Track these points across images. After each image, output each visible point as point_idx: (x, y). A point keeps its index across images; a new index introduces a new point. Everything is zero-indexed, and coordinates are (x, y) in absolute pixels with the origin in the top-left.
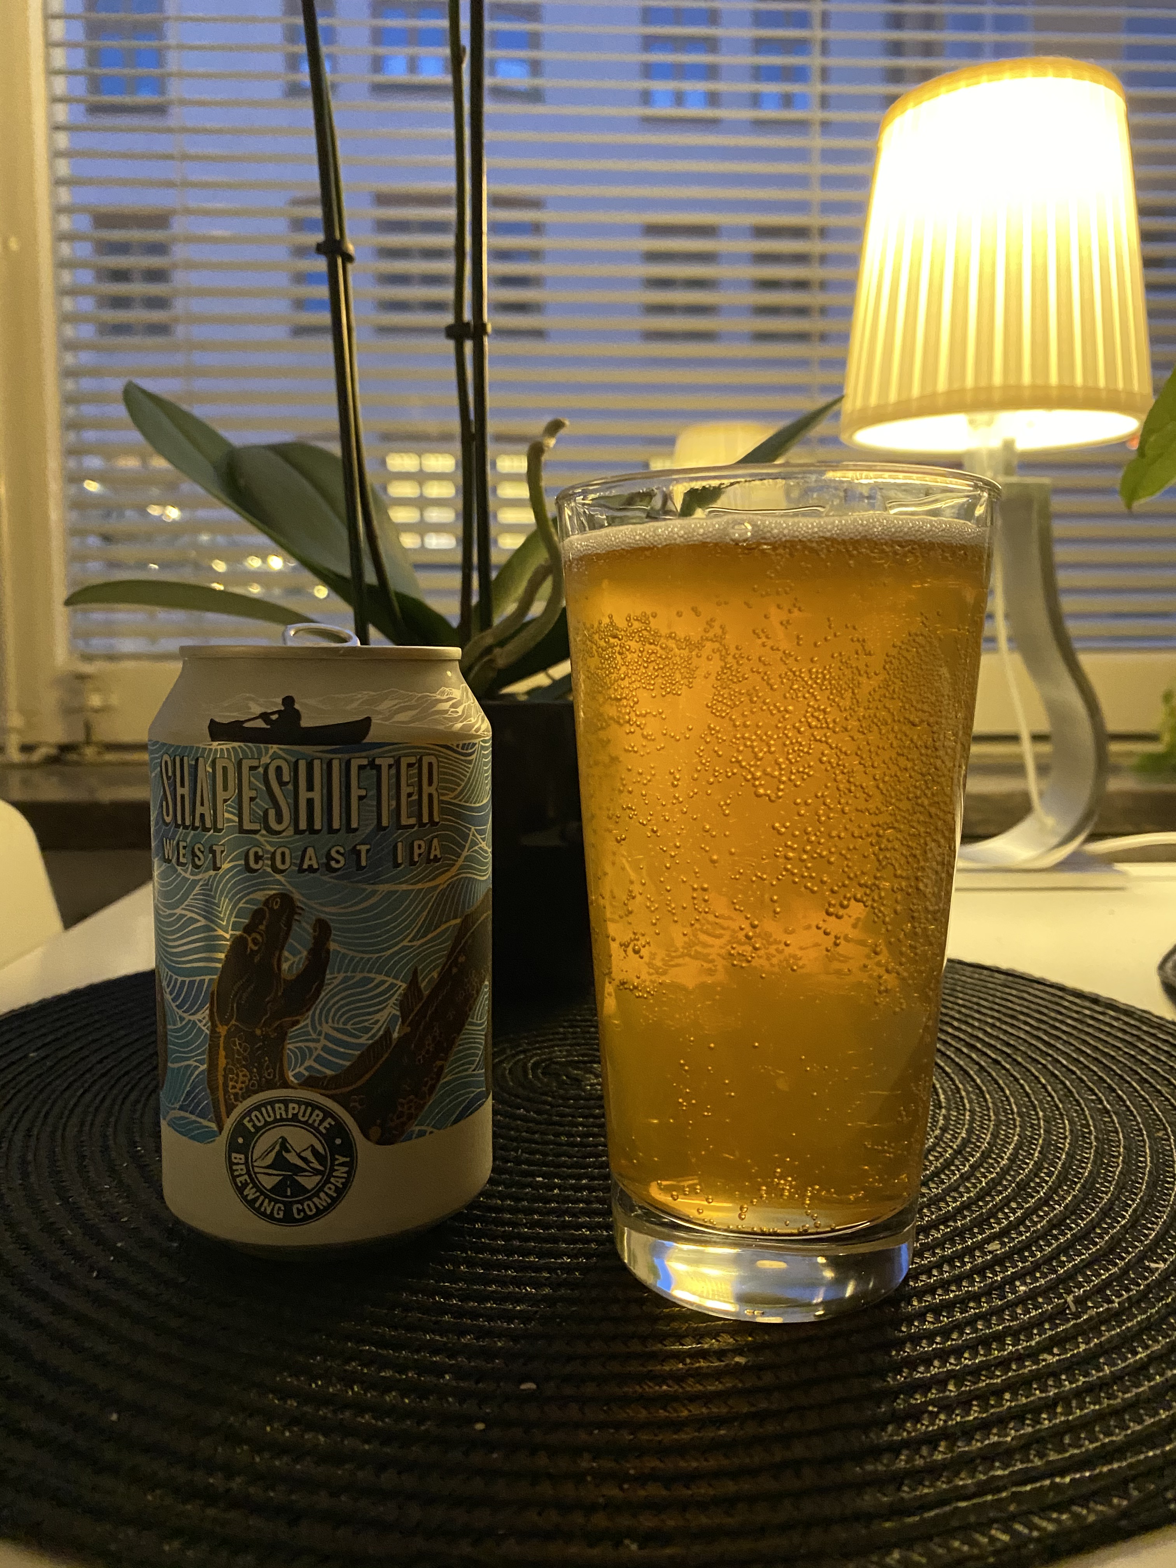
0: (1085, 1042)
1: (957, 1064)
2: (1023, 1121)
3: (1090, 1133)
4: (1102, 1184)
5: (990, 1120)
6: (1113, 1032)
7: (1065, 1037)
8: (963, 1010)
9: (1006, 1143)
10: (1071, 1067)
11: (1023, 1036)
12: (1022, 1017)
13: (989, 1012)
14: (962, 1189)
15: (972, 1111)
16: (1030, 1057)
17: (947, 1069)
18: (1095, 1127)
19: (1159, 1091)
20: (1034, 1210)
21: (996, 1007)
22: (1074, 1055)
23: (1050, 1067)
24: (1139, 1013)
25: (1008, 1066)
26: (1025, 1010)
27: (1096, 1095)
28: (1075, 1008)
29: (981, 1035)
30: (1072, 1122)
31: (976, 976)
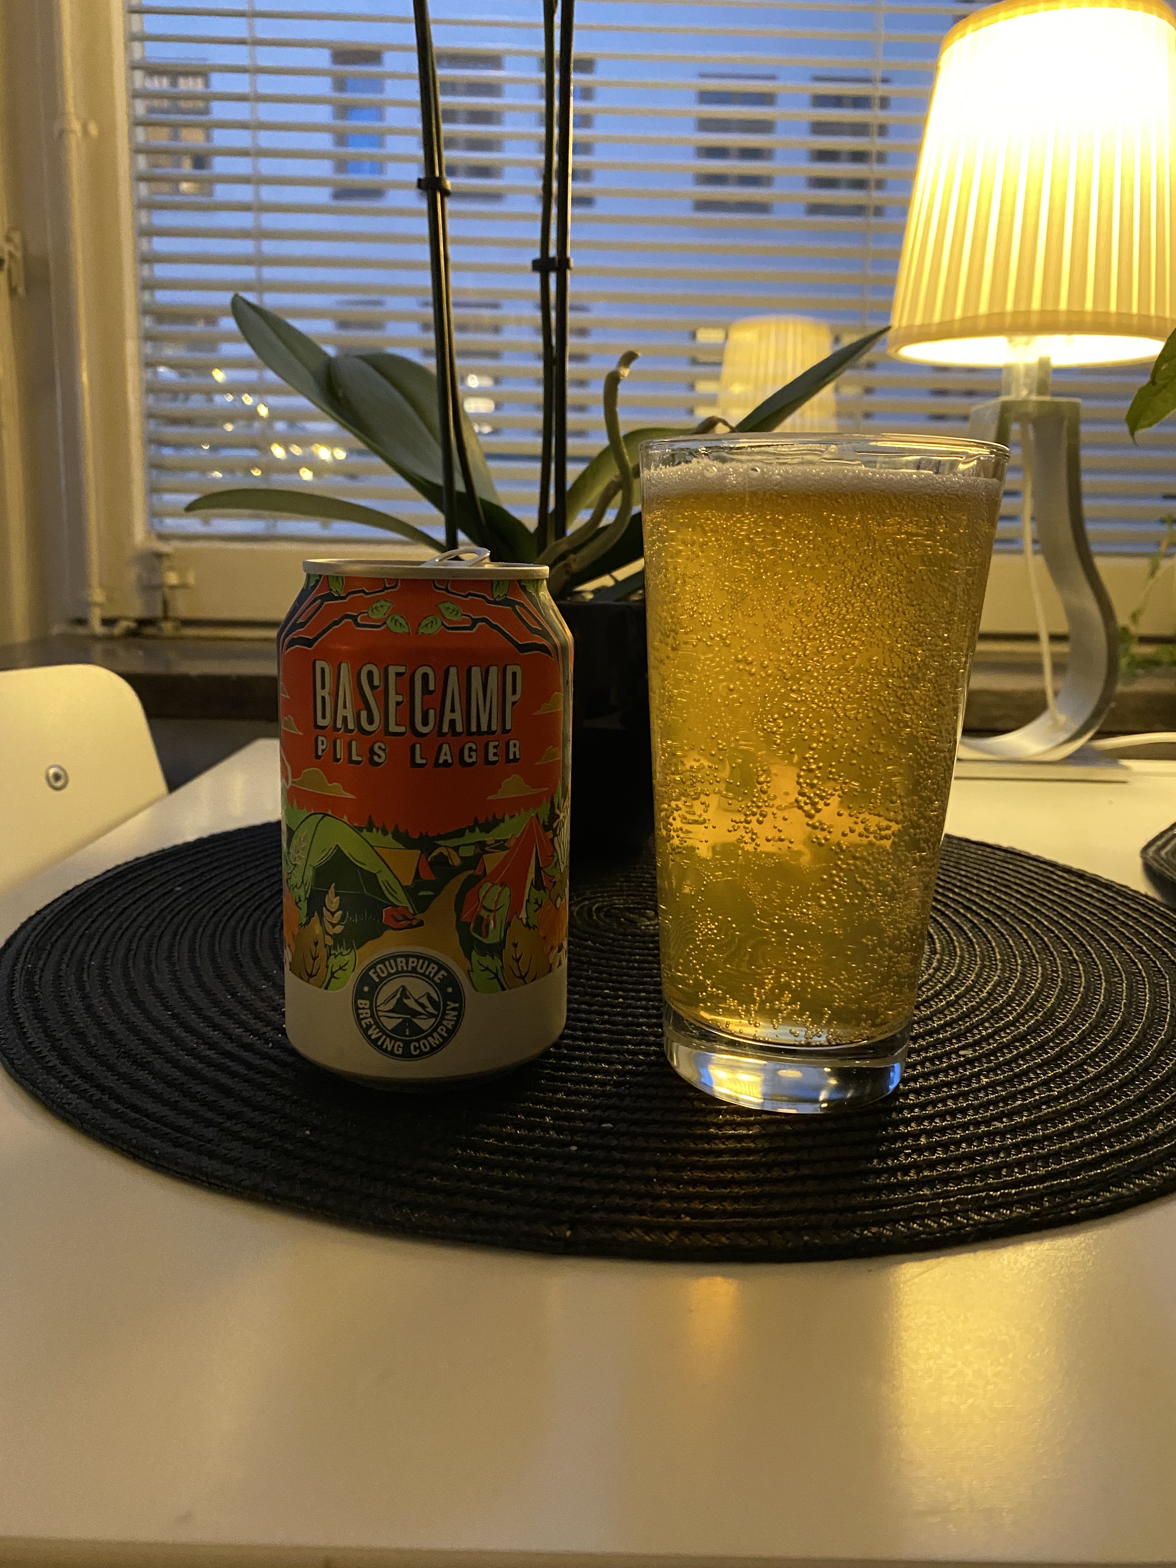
0: (1066, 908)
1: (954, 922)
2: (1003, 965)
3: (1058, 977)
4: (1061, 1013)
5: (976, 964)
6: (1093, 901)
7: (1049, 904)
8: (965, 880)
9: (986, 982)
10: (1050, 927)
11: (1013, 902)
12: (1015, 887)
13: (987, 882)
14: (946, 1012)
15: (962, 958)
16: (1017, 918)
17: (944, 924)
18: (1063, 973)
19: (1122, 948)
20: (1003, 1029)
21: (994, 878)
22: (1055, 918)
23: (1033, 926)
24: (1117, 887)
25: (997, 924)
26: (1018, 881)
27: (1068, 948)
28: (1063, 881)
29: (977, 900)
30: (1044, 967)
31: (979, 852)
